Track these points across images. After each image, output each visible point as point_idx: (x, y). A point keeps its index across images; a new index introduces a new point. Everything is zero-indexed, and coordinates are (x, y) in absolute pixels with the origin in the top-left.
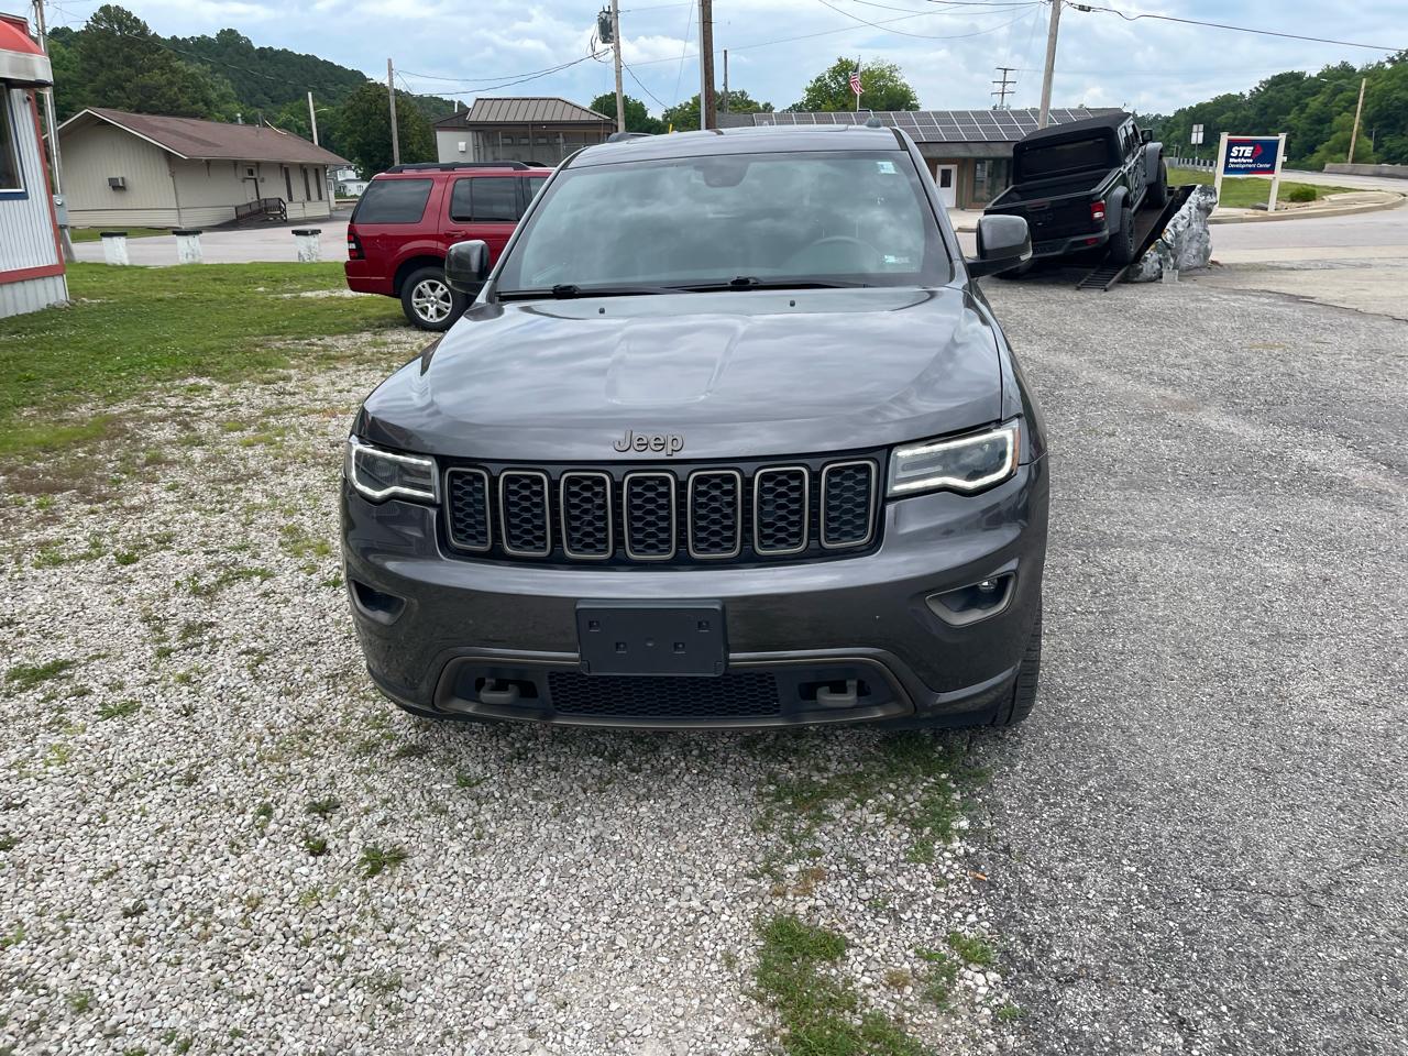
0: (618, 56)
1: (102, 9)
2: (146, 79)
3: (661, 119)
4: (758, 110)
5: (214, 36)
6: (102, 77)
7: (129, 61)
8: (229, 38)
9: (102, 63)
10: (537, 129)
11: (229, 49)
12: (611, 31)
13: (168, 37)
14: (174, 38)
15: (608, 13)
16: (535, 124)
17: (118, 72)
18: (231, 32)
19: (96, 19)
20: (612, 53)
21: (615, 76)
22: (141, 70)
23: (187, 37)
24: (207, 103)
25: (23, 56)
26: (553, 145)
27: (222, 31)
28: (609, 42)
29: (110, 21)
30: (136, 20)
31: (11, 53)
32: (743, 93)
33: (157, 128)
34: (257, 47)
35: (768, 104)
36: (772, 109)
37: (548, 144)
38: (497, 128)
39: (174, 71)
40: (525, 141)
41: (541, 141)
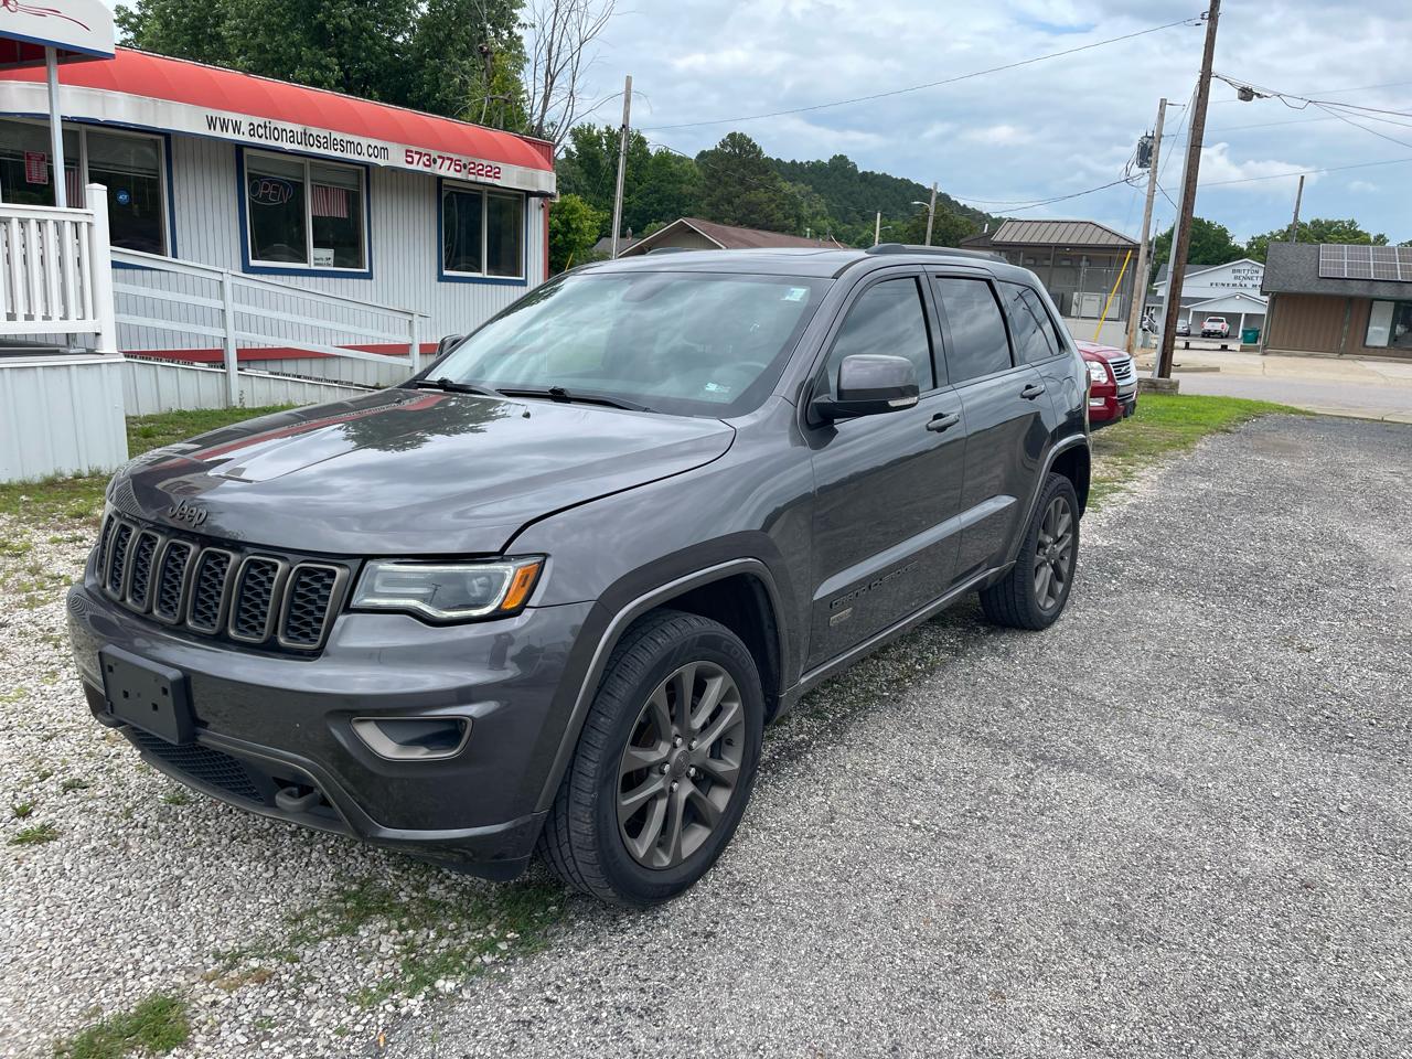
0: (1153, 181)
1: (729, 136)
2: (752, 196)
3: (1245, 248)
4: (1368, 242)
5: (826, 161)
6: (718, 193)
7: (742, 182)
8: (840, 163)
9: (720, 181)
10: (1060, 252)
11: (836, 173)
12: (1150, 155)
13: (788, 161)
14: (793, 162)
15: (1152, 137)
16: (1059, 246)
17: (731, 189)
18: (842, 157)
19: (724, 144)
20: (1147, 178)
21: (1145, 201)
22: (749, 189)
23: (804, 162)
24: (799, 219)
25: (531, 171)
26: (1076, 268)
27: (835, 157)
28: (1145, 166)
29: (733, 147)
30: (754, 146)
31: (521, 169)
32: (1352, 223)
33: (733, 237)
34: (861, 171)
35: (1382, 236)
36: (1385, 242)
37: (1071, 267)
38: (1018, 249)
39: (779, 190)
40: (1046, 262)
41: (1065, 263)
